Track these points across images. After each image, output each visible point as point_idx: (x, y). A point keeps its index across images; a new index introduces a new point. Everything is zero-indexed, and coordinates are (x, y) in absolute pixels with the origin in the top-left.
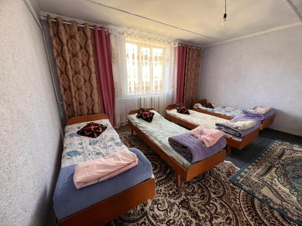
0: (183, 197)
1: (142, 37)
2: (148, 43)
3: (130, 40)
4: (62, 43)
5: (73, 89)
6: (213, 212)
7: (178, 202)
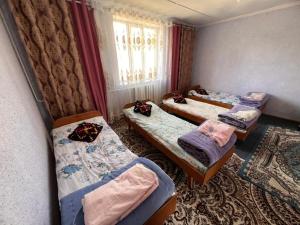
0: (198, 200)
1: (133, 14)
2: (139, 22)
3: (118, 17)
4: (29, 21)
5: (54, 83)
6: (231, 214)
7: (194, 206)
